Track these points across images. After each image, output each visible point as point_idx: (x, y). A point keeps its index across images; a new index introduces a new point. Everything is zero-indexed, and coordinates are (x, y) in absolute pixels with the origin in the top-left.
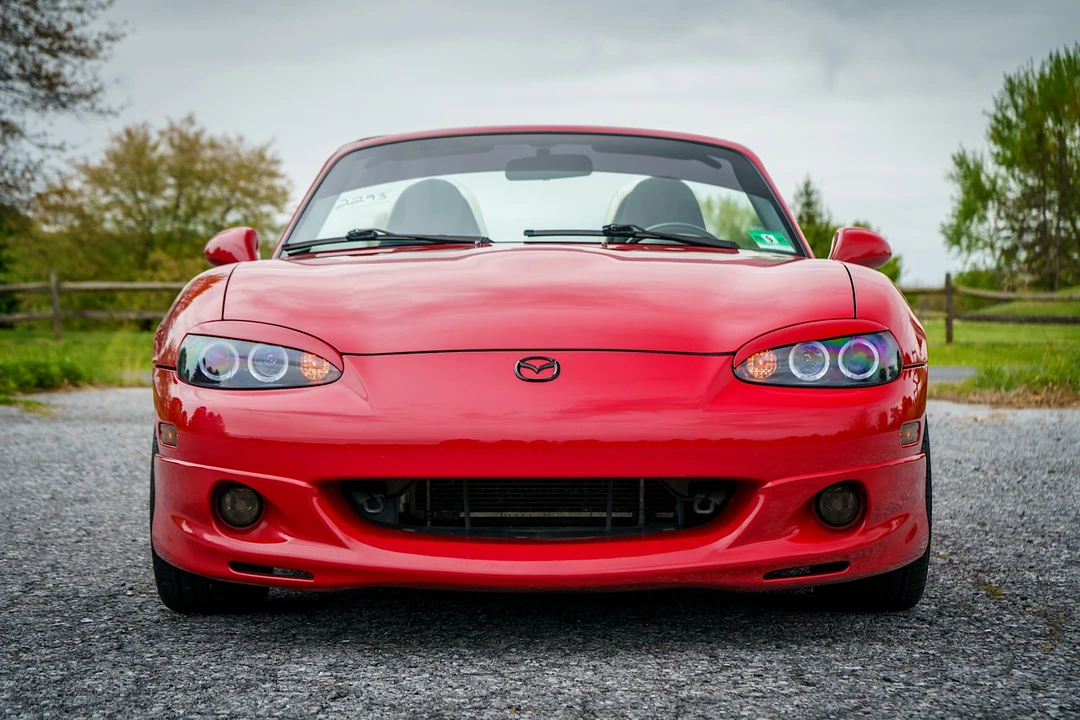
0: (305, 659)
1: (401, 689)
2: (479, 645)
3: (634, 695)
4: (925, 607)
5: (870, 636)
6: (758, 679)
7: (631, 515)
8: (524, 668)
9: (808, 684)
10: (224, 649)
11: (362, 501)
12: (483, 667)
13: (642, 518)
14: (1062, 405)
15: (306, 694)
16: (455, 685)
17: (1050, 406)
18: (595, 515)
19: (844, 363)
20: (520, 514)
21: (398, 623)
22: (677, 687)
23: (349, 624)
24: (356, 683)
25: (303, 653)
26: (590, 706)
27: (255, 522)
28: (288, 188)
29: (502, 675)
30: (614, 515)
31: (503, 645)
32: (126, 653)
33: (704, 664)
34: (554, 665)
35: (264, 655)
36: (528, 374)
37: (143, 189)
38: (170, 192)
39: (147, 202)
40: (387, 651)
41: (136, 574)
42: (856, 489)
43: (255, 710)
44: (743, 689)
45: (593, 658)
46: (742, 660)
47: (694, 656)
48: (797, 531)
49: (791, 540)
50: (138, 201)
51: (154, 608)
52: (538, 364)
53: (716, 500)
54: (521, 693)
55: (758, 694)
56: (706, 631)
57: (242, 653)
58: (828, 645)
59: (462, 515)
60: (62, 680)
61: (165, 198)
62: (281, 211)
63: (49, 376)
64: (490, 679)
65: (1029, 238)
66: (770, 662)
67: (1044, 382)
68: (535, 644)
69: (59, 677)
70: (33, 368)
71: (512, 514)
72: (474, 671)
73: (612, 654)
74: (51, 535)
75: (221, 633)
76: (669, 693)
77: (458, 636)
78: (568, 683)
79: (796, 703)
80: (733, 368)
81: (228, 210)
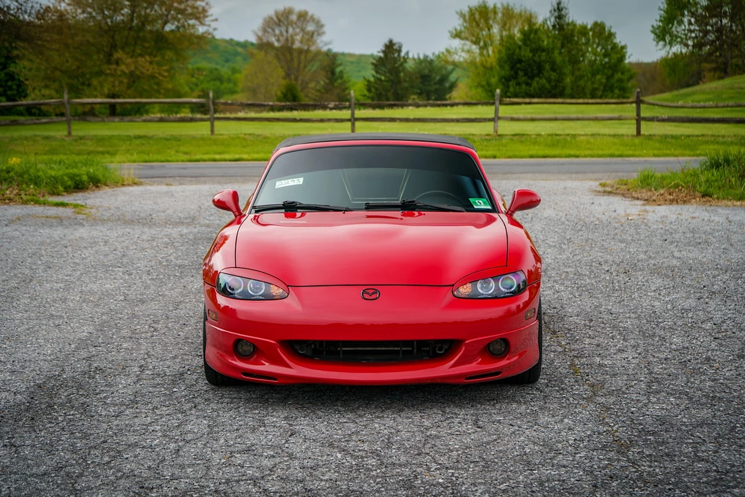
0: (274, 413)
1: (316, 430)
2: (345, 404)
3: (408, 434)
4: (542, 381)
5: (513, 399)
6: (459, 425)
7: (411, 349)
8: (365, 419)
9: (479, 427)
10: (239, 407)
11: (298, 348)
12: (349, 418)
13: (415, 351)
14: (685, 202)
15: (279, 434)
16: (338, 428)
17: (678, 203)
18: (396, 349)
19: (502, 285)
20: (363, 349)
21: (311, 392)
22: (426, 429)
23: (290, 392)
24: (298, 427)
25: (274, 410)
26: (391, 440)
27: (251, 355)
28: (207, 7)
29: (356, 423)
30: (403, 349)
31: (357, 405)
32: (199, 410)
33: (439, 417)
34: (378, 417)
35: (257, 412)
36: (366, 296)
37: (109, 9)
38: (126, 11)
39: (111, 17)
40: (308, 408)
41: (188, 360)
42: (506, 341)
43: (260, 442)
44: (453, 431)
45: (394, 413)
46: (456, 414)
47: (436, 411)
48: (480, 359)
49: (477, 364)
50: (105, 17)
51: (203, 384)
52: (371, 292)
53: (446, 347)
54: (364, 433)
55: (458, 433)
56: (443, 397)
57: (248, 410)
58: (493, 405)
59: (339, 349)
60: (179, 426)
61: (123, 15)
62: (202, 24)
63: (81, 182)
64: (352, 425)
65: (711, 37)
66: (467, 415)
67: (677, 186)
68: (370, 404)
69: (177, 424)
70: (72, 177)
71: (360, 349)
72: (345, 421)
73: (401, 410)
74: (138, 331)
75: (235, 398)
76: (423, 433)
77: (337, 400)
78: (382, 428)
79: (472, 438)
80: (453, 292)
81: (165, 23)
